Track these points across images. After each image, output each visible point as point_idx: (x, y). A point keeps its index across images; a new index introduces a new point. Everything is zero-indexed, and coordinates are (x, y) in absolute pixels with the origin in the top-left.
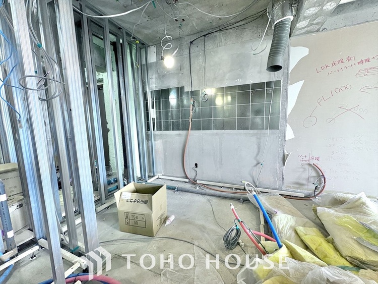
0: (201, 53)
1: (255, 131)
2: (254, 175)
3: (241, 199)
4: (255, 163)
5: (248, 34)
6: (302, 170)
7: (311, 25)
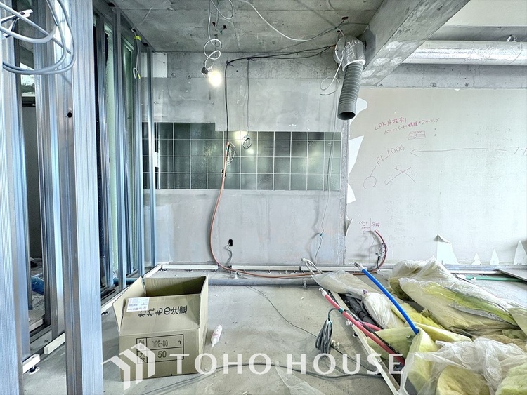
0: (243, 81)
1: (313, 192)
2: (312, 250)
3: (305, 284)
4: (313, 233)
5: (304, 70)
6: (364, 238)
7: (373, 77)
